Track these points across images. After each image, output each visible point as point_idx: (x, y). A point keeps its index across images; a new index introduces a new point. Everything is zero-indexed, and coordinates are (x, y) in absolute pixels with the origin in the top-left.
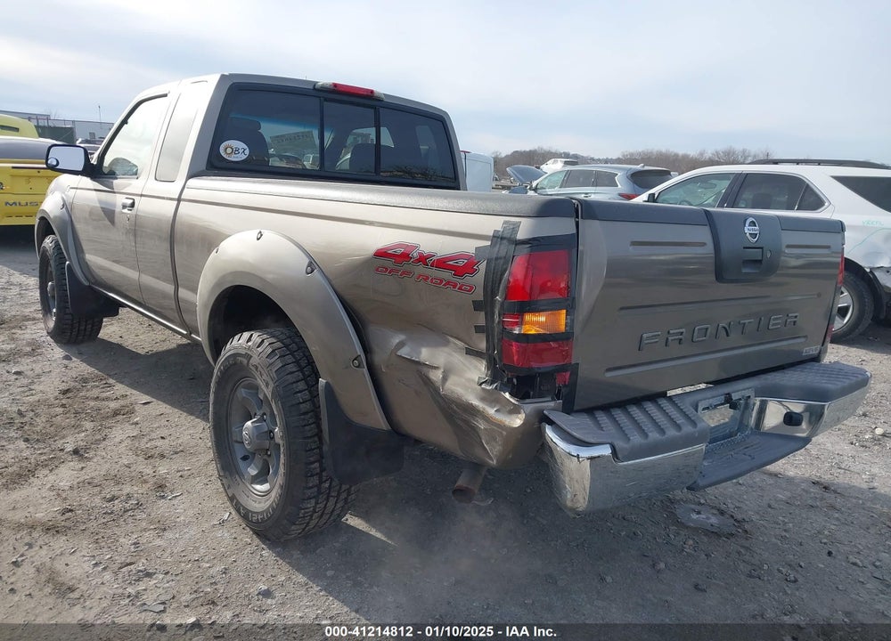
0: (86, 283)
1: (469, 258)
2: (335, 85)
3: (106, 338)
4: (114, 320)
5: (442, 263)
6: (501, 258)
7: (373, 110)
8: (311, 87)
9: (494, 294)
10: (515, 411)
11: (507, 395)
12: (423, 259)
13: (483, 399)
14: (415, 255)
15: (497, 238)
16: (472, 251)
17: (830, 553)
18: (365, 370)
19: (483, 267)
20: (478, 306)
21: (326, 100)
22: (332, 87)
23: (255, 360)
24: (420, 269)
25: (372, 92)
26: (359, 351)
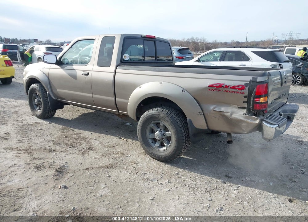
0: (55, 99)
1: (243, 86)
2: (147, 35)
3: (57, 116)
4: (61, 110)
5: (234, 87)
6: (253, 86)
7: (154, 42)
8: (140, 36)
9: (251, 94)
10: (257, 119)
11: (254, 116)
12: (227, 87)
13: (245, 118)
14: (224, 86)
15: (250, 81)
16: (243, 84)
17: (289, 149)
18: (203, 115)
19: (247, 88)
20: (245, 97)
21: (145, 40)
22: (146, 36)
23: (161, 115)
24: (226, 89)
25: (155, 37)
26: (201, 110)
